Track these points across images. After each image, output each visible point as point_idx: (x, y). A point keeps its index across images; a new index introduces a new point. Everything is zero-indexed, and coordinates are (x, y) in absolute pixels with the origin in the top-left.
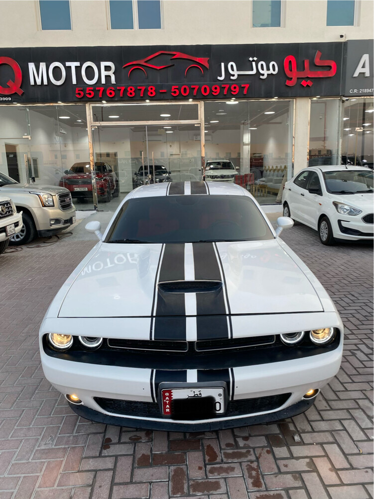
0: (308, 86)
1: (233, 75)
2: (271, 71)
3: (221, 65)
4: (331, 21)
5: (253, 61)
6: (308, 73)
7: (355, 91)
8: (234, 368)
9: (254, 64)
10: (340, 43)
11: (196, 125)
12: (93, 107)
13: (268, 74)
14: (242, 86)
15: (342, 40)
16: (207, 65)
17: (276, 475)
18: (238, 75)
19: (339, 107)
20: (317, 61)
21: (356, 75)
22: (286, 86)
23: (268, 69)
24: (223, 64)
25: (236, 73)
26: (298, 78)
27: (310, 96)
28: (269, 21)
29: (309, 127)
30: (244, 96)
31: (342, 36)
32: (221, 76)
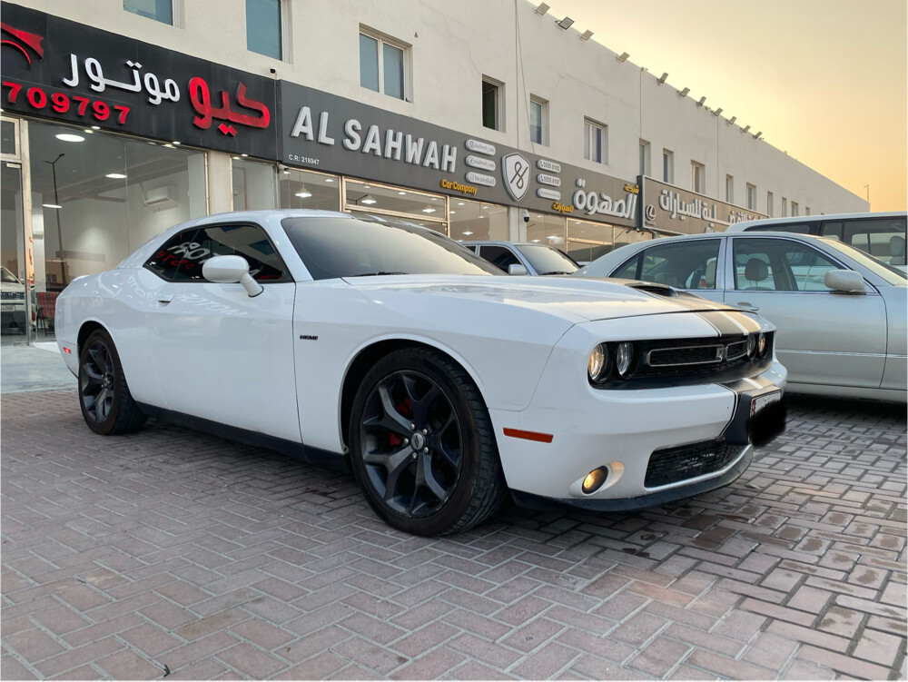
0: (229, 135)
1: (97, 84)
2: (168, 95)
3: (69, 57)
5: (136, 68)
6: (228, 113)
7: (296, 158)
9: (136, 73)
10: (272, 81)
11: (8, 165)
13: (163, 99)
14: (117, 108)
15: (272, 76)
18: (106, 85)
19: (275, 178)
20: (242, 100)
21: (296, 133)
22: (195, 126)
23: (163, 90)
24: (74, 58)
25: (101, 82)
26: (214, 118)
27: (231, 152)
28: (153, 10)
29: (232, 203)
30: (116, 127)
31: (273, 71)
32: (71, 78)
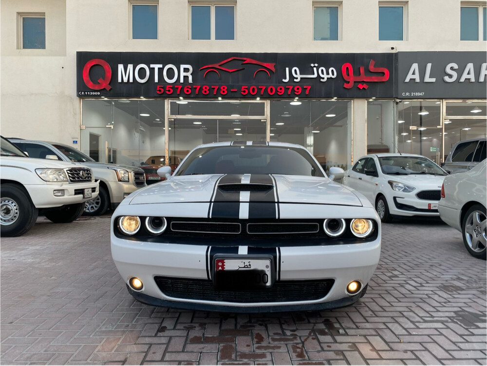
0: (364, 88)
1: (297, 78)
2: (331, 75)
3: (285, 69)
4: (383, 37)
5: (315, 66)
6: (364, 77)
7: (408, 94)
8: (281, 248)
9: (315, 69)
10: (392, 54)
11: (262, 121)
12: (171, 102)
13: (328, 78)
14: (305, 87)
15: (394, 51)
16: (274, 70)
17: (318, 352)
18: (301, 78)
19: (394, 107)
20: (372, 68)
21: (407, 80)
22: (344, 88)
23: (328, 74)
24: (287, 69)
25: (299, 77)
26: (355, 82)
27: (365, 97)
28: (328, 36)
29: (366, 125)
30: (306, 96)
31: (393, 48)
32: (285, 79)
